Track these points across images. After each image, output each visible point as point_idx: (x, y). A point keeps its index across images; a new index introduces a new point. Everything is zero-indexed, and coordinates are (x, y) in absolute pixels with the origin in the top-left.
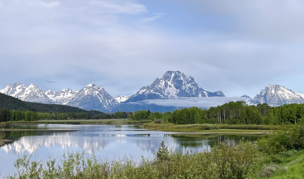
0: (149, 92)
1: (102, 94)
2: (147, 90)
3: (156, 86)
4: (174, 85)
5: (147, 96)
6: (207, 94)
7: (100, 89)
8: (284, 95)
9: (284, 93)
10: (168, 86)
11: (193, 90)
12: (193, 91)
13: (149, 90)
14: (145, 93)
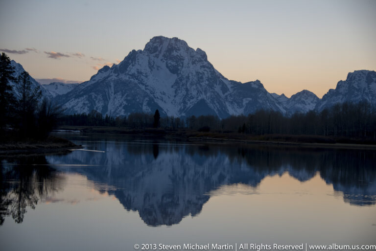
0: (116, 78)
4: (167, 66)
10: (155, 66)
13: (115, 73)
14: (109, 79)
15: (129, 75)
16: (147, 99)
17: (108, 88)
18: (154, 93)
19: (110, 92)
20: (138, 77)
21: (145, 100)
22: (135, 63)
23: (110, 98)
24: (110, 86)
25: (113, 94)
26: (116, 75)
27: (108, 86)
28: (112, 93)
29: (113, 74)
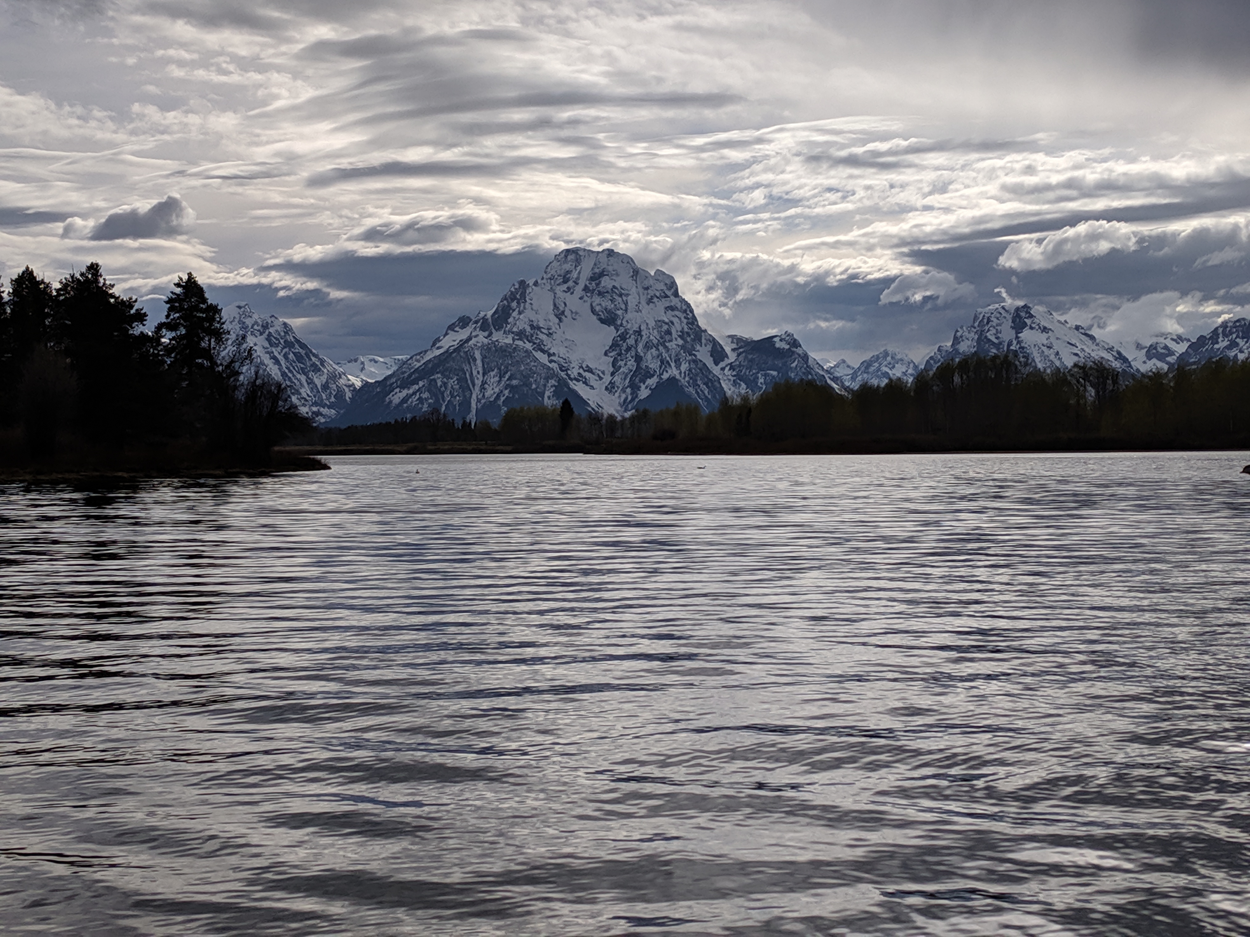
0: (486, 341)
1: (283, 349)
2: (475, 328)
3: (515, 314)
4: (593, 311)
5: (478, 355)
6: (734, 346)
7: (272, 330)
8: (1049, 347)
9: (1052, 340)
10: (567, 313)
11: (674, 331)
12: (674, 335)
13: (484, 331)
14: (471, 343)
15: (513, 333)
16: (552, 382)
17: (470, 364)
18: (566, 370)
19: (475, 373)
20: (532, 336)
21: (549, 385)
22: (525, 308)
23: (474, 385)
24: (475, 360)
25: (480, 377)
26: (486, 334)
27: (470, 359)
28: (478, 373)
29: (477, 332)
